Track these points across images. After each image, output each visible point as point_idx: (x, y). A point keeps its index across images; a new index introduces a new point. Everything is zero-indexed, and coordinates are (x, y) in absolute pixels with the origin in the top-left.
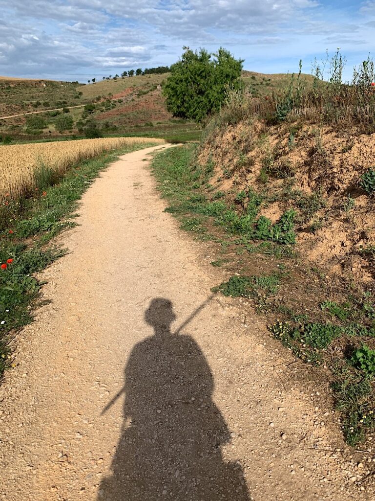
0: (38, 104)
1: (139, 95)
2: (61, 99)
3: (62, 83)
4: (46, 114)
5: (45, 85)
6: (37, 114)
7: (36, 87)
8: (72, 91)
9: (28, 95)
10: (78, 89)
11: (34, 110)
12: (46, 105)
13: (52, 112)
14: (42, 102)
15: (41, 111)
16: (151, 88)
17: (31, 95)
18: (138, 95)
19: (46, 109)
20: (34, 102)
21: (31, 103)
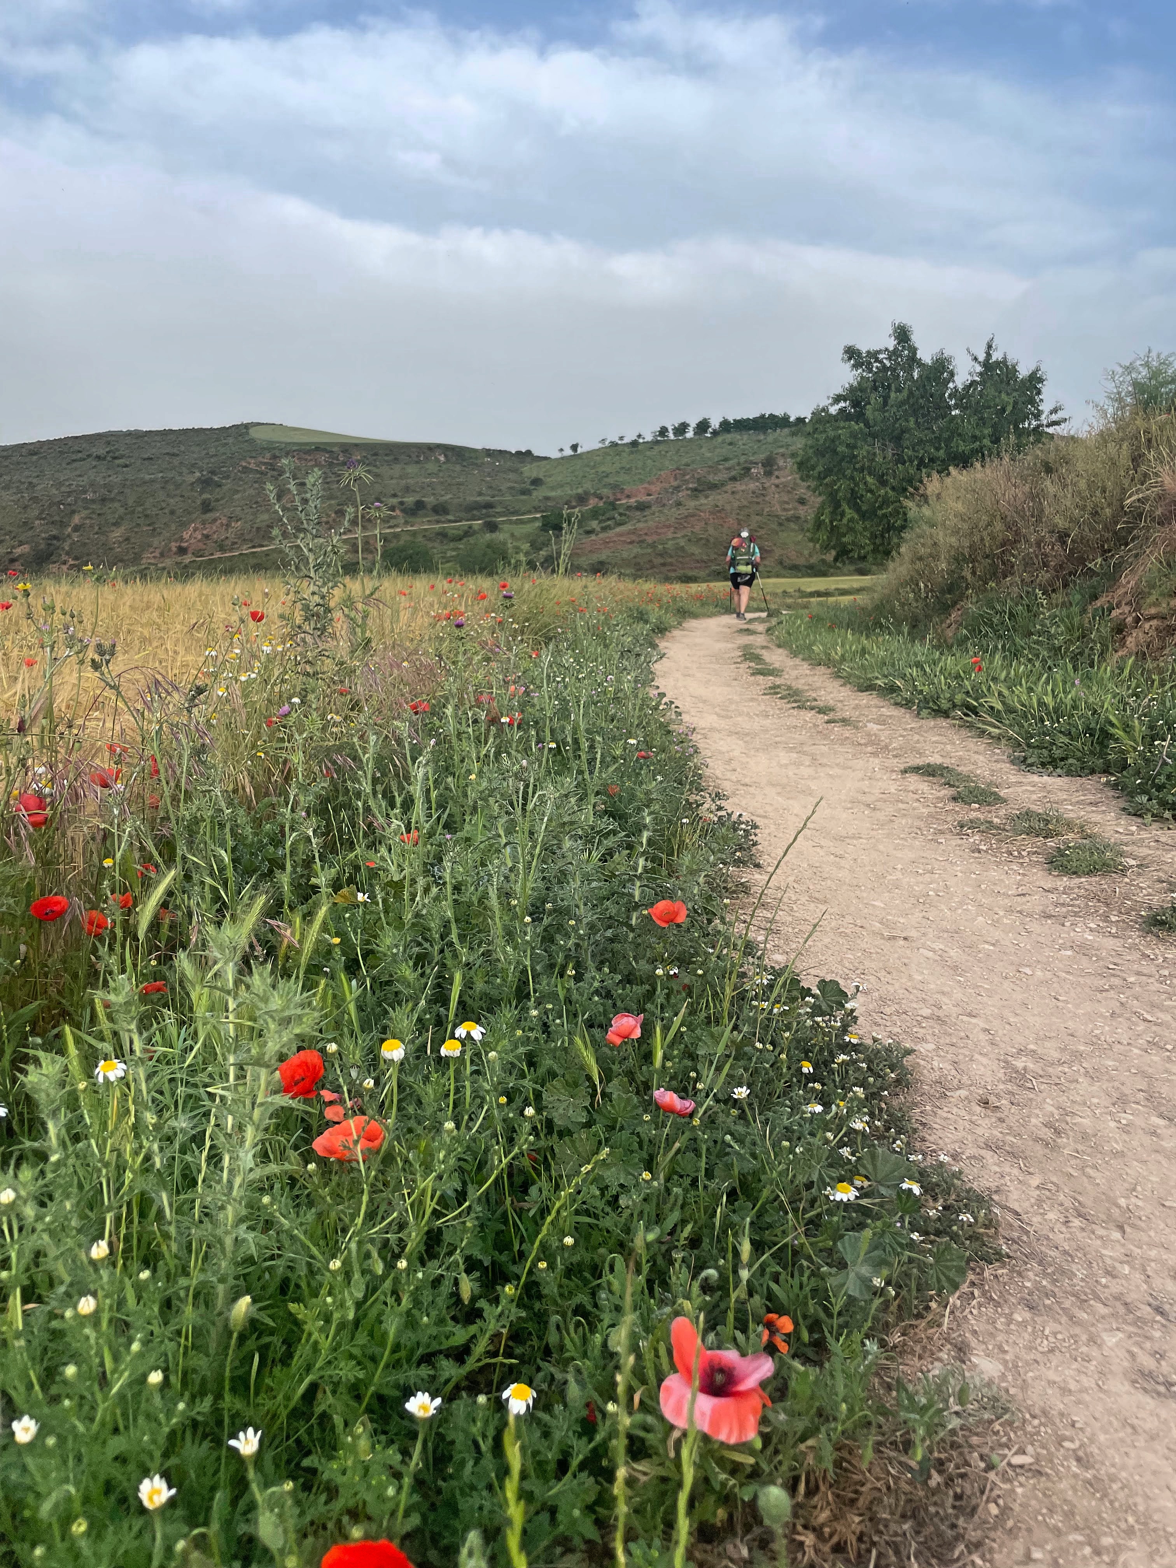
0: (420, 505)
1: (696, 492)
2: (480, 494)
3: (488, 453)
4: (438, 534)
5: (442, 458)
6: (414, 534)
7: (417, 462)
8: (511, 476)
9: (394, 481)
10: (530, 471)
11: (406, 523)
12: (440, 510)
13: (454, 528)
14: (430, 500)
15: (424, 524)
16: (733, 473)
17: (403, 482)
18: (696, 490)
19: (438, 522)
20: (410, 500)
21: (402, 503)
